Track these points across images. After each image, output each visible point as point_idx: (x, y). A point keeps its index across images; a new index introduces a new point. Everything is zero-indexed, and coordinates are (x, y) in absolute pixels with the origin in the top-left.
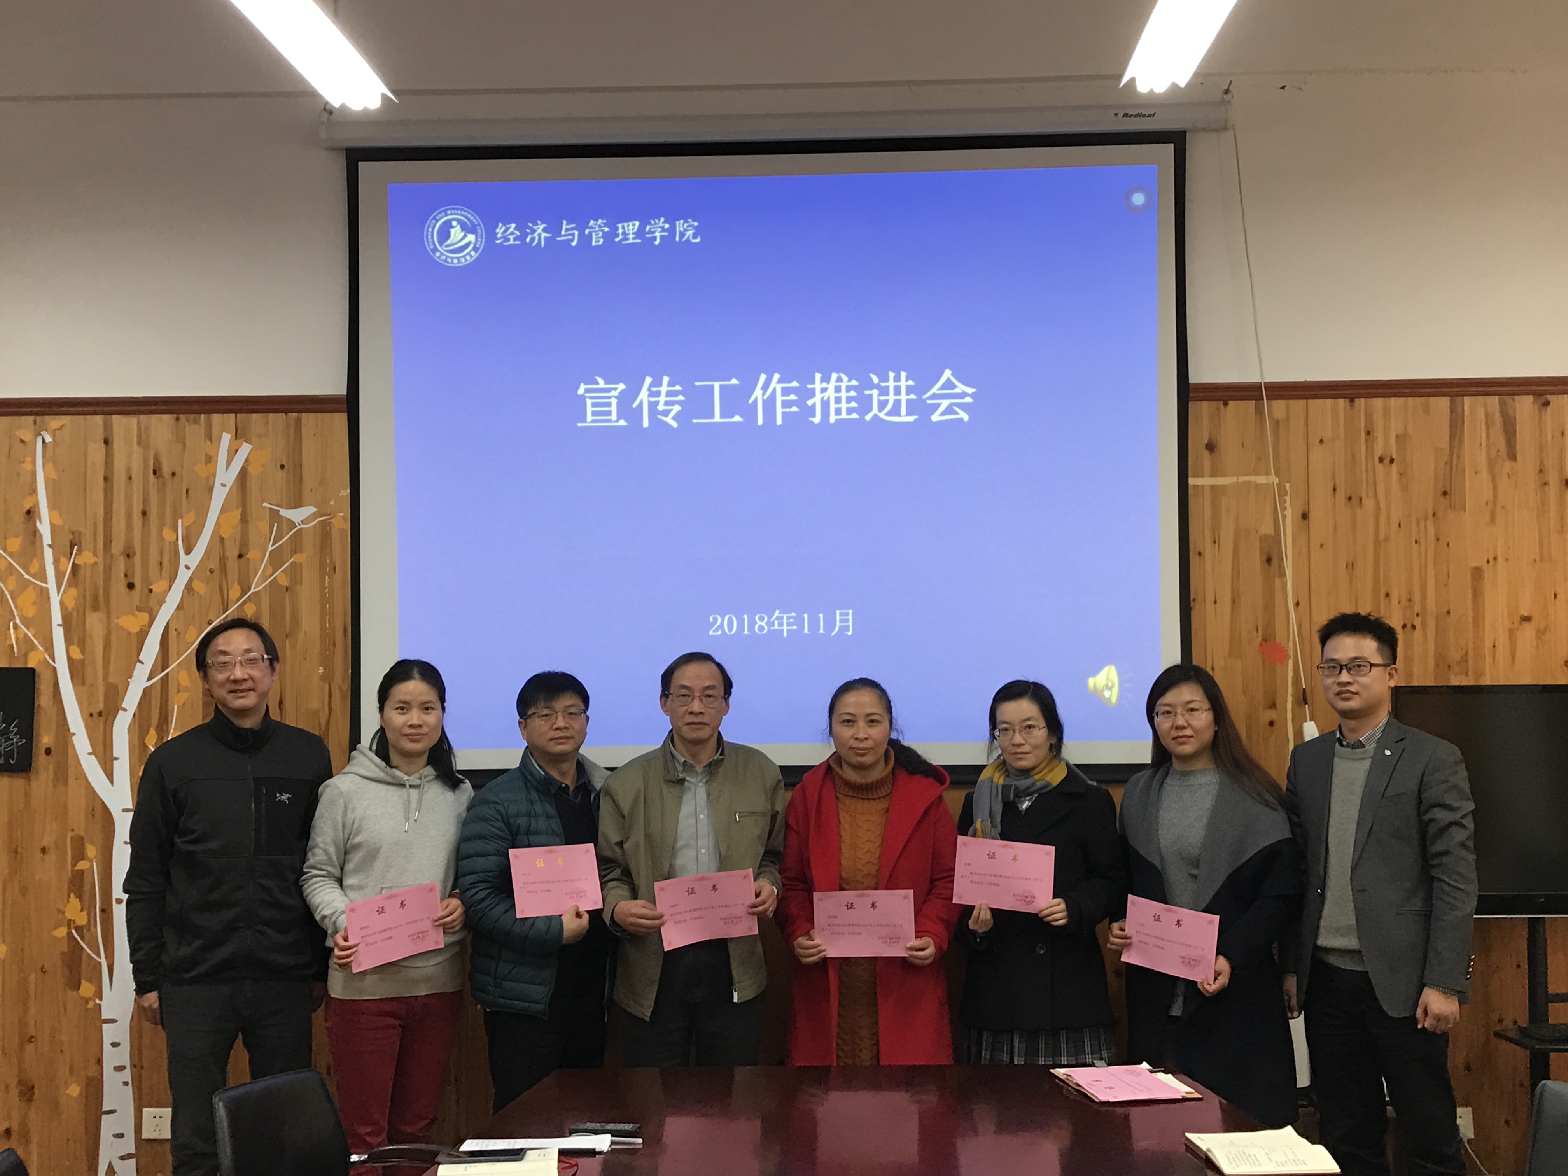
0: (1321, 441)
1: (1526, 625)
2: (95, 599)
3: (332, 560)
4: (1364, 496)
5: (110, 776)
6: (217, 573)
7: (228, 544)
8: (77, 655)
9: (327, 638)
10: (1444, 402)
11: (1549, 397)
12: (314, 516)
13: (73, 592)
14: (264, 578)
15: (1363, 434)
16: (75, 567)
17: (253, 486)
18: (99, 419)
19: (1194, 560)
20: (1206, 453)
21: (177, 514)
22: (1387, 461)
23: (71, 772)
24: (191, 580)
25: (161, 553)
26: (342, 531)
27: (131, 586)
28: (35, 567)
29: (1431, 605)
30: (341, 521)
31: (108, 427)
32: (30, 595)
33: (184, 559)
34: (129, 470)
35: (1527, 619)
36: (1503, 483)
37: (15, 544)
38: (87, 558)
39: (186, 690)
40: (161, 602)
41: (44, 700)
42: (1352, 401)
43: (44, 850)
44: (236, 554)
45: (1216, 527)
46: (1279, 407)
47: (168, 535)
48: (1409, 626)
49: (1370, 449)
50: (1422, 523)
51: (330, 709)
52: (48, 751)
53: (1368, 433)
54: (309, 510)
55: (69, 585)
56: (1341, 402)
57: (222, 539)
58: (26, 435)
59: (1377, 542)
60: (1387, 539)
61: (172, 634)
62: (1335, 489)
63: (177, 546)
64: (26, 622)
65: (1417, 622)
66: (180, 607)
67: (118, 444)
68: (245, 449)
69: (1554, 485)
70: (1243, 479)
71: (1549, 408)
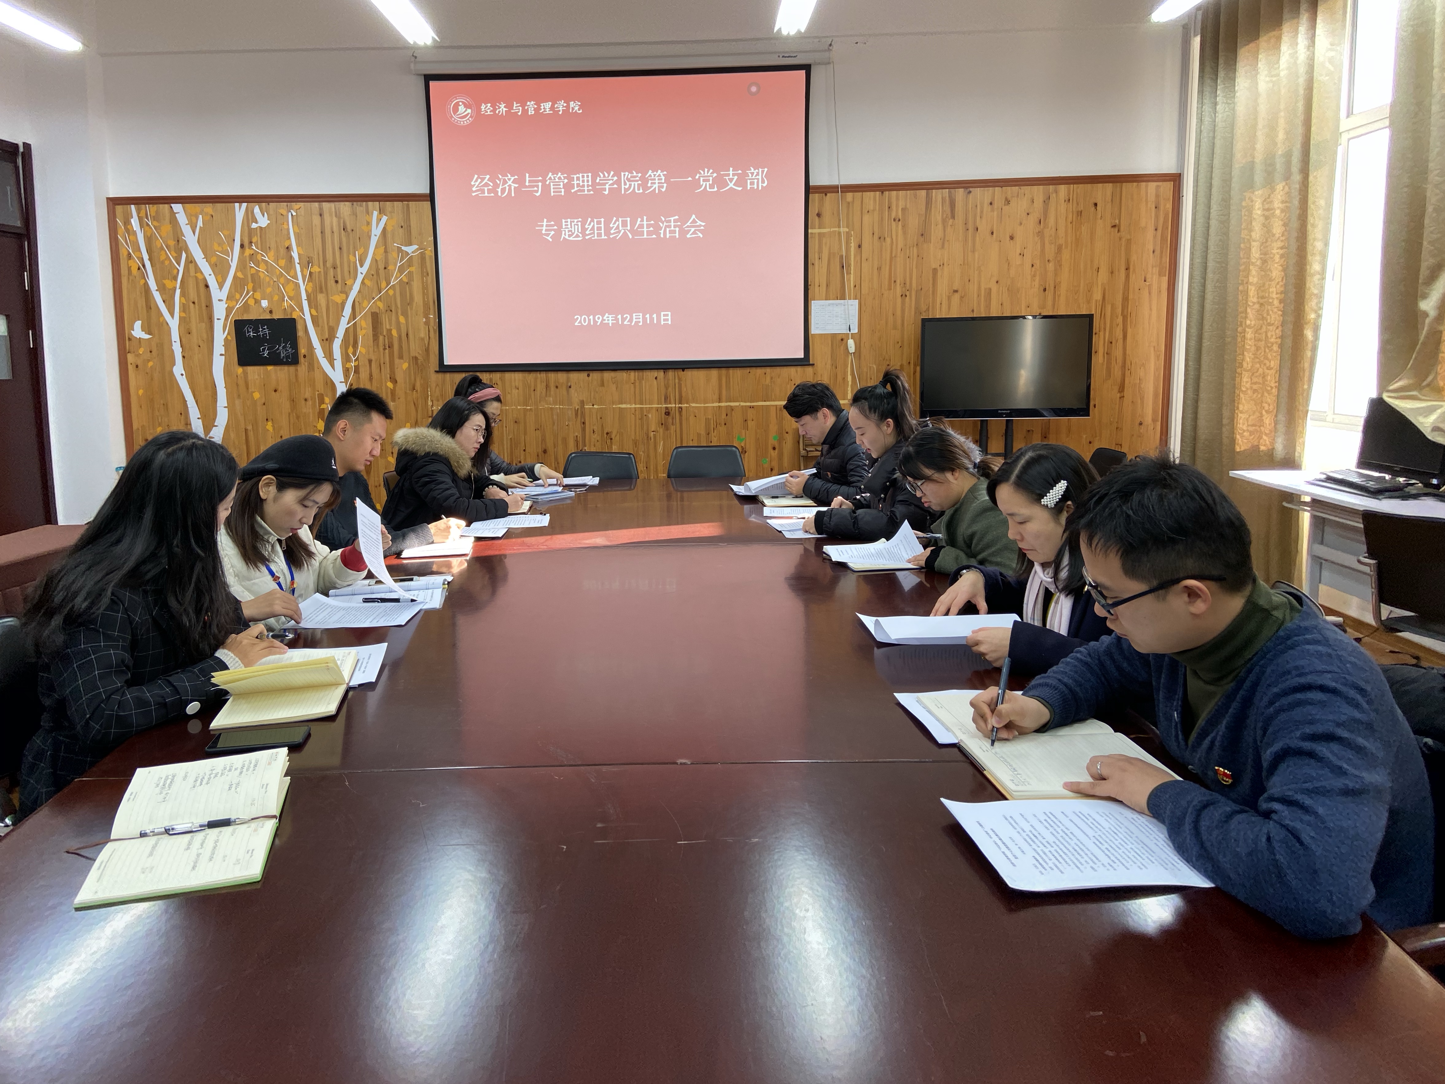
0: (868, 212)
1: (956, 294)
2: (321, 288)
3: (426, 270)
4: (886, 236)
5: (333, 367)
6: (375, 276)
7: (379, 263)
8: (314, 313)
9: (426, 306)
10: (923, 193)
11: (971, 189)
12: (417, 250)
13: (311, 284)
14: (396, 278)
15: (887, 208)
16: (311, 273)
17: (389, 235)
18: (316, 204)
19: (810, 267)
20: (817, 218)
21: (355, 249)
22: (897, 220)
23: (316, 366)
24: (363, 279)
25: (349, 266)
26: (431, 256)
27: (337, 282)
28: (292, 273)
29: (914, 285)
30: (430, 252)
31: (321, 209)
32: (291, 286)
33: (360, 270)
34: (332, 228)
35: (956, 291)
36: (949, 230)
37: (282, 262)
38: (316, 269)
39: (365, 329)
40: (351, 289)
41: (300, 333)
42: (882, 193)
43: (306, 400)
44: (383, 267)
45: (820, 252)
46: (849, 196)
47: (351, 258)
48: (904, 295)
49: (890, 215)
50: (911, 249)
51: (429, 337)
52: (305, 356)
53: (889, 207)
54: (415, 247)
55: (308, 281)
56: (878, 193)
57: (376, 261)
58: (283, 212)
59: (891, 257)
60: (895, 256)
61: (357, 304)
62: (873, 234)
63: (356, 264)
64: (290, 298)
65: (908, 293)
66: (359, 292)
67: (326, 216)
68: (384, 218)
69: (971, 230)
70: (832, 230)
71: (971, 194)
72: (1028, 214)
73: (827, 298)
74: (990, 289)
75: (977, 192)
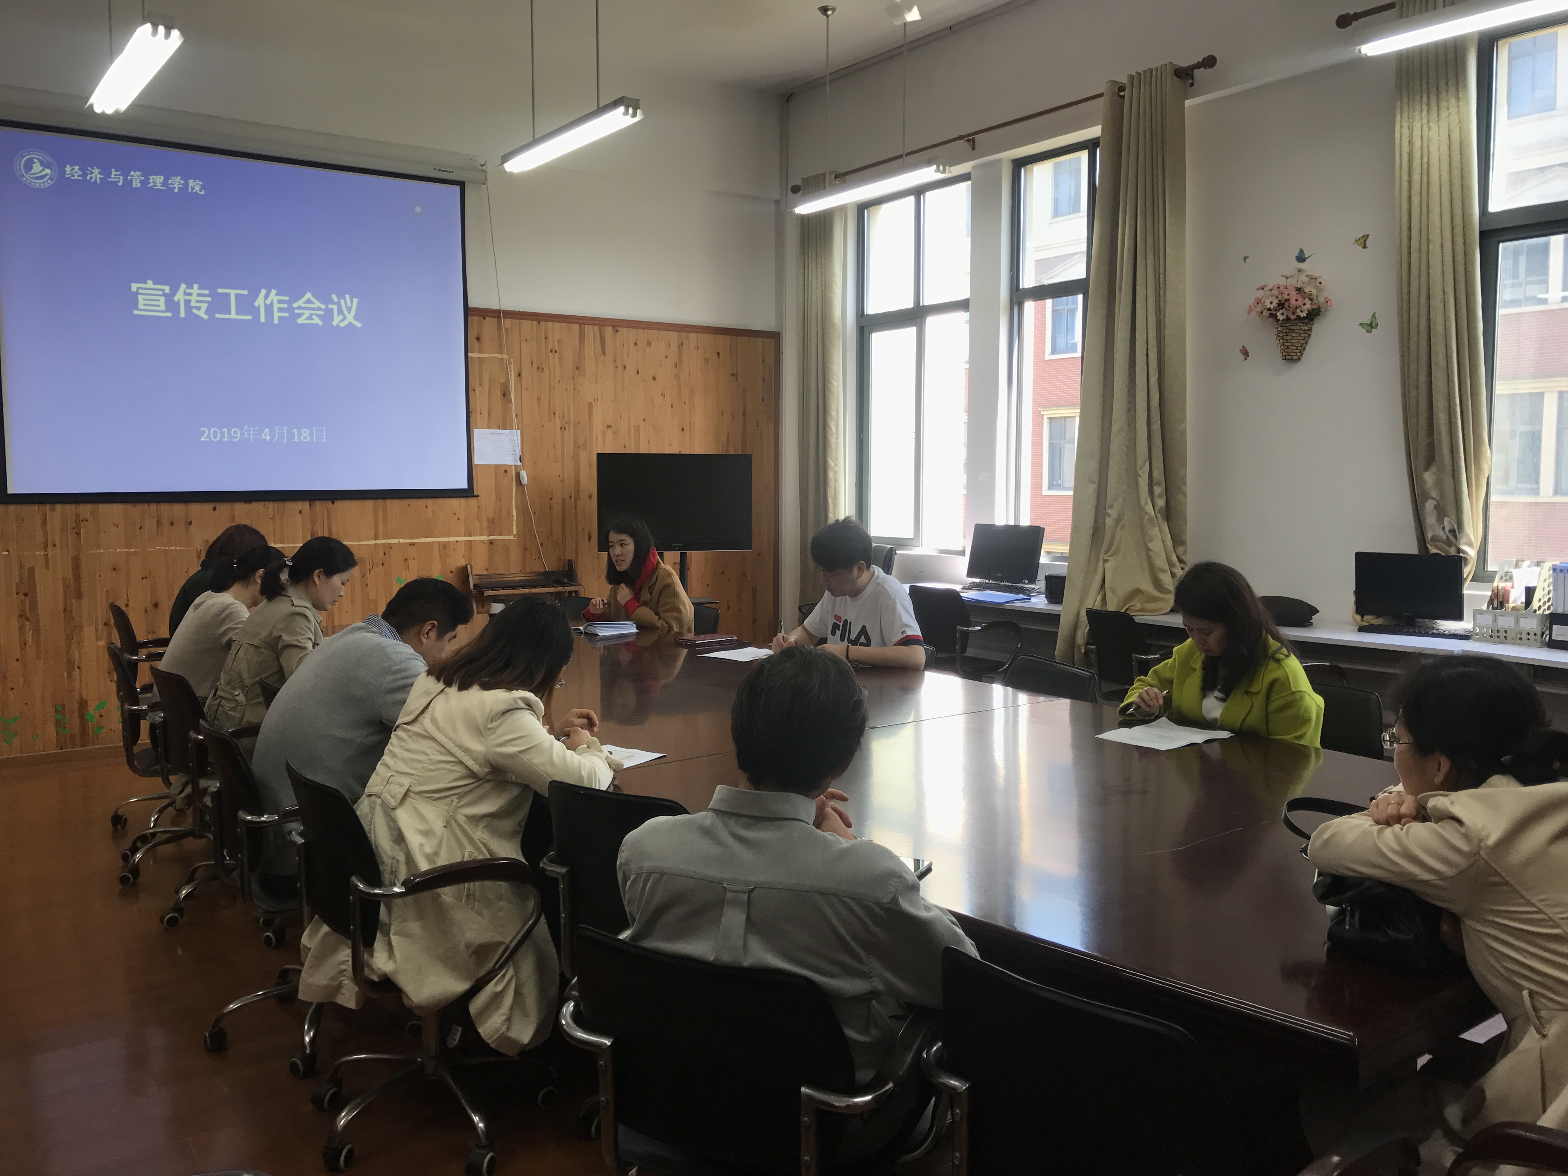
0: (526, 340)
1: (609, 429)
4: (544, 367)
10: (576, 327)
11: (618, 328)
15: (544, 338)
19: (471, 392)
20: (476, 341)
22: (554, 351)
29: (572, 418)
35: (609, 427)
36: (601, 365)
42: (539, 322)
45: (481, 377)
46: (508, 321)
48: (563, 428)
49: (546, 345)
50: (568, 381)
53: (546, 338)
56: (535, 322)
59: (550, 389)
60: (554, 388)
62: (532, 363)
65: (566, 426)
69: (620, 368)
70: (492, 355)
71: (618, 333)
72: (666, 357)
73: (488, 428)
74: (639, 426)
75: (623, 331)
